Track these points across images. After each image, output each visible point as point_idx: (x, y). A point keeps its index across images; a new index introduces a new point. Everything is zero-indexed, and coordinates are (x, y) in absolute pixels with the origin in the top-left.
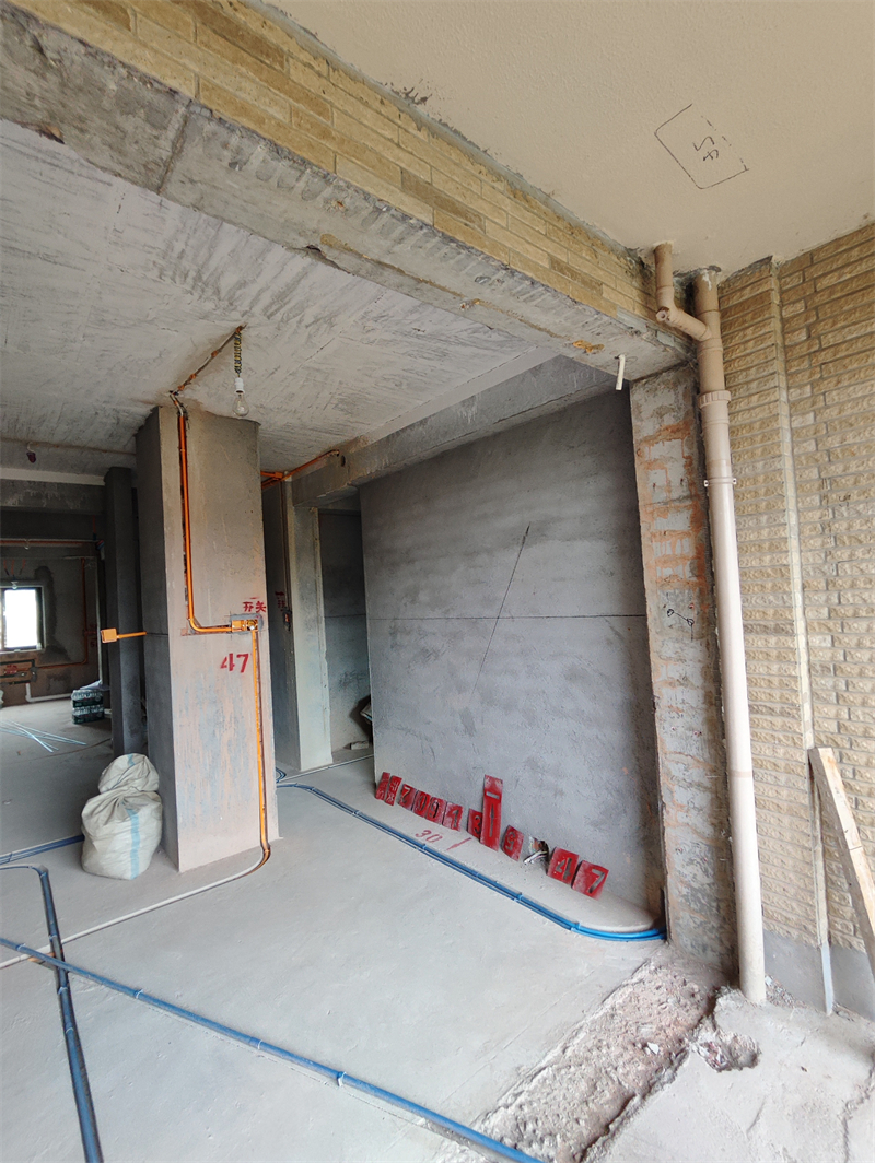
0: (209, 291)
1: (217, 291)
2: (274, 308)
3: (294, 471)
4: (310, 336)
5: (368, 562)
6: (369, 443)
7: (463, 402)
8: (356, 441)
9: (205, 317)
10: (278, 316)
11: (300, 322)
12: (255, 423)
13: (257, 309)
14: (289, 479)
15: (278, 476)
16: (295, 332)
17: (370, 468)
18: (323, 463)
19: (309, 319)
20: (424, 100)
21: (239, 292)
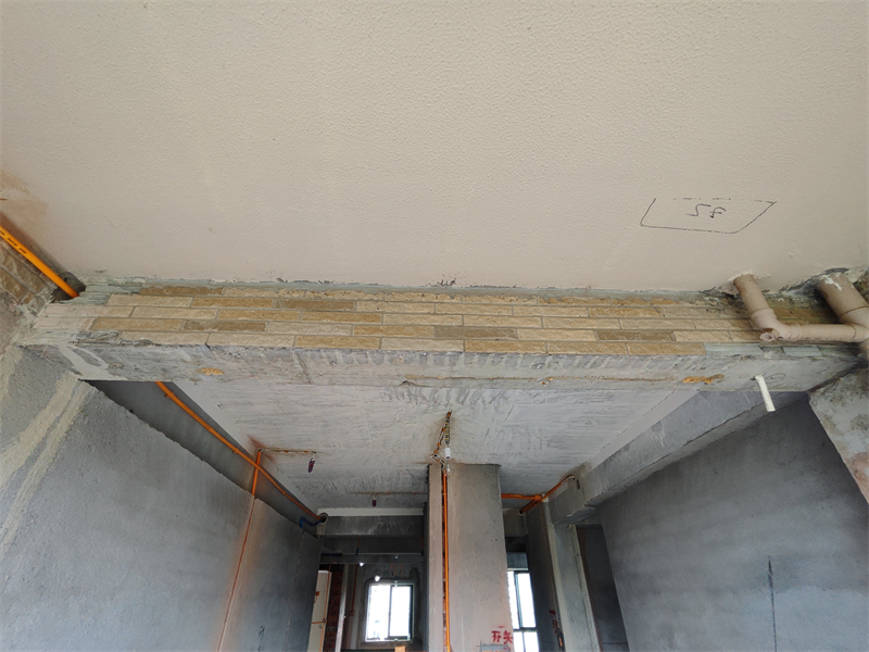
0: (420, 399)
1: (424, 398)
2: (462, 398)
3: (549, 493)
4: (496, 408)
5: (620, 587)
6: (593, 468)
7: (653, 427)
8: (582, 467)
9: (425, 412)
10: (468, 402)
11: (483, 402)
12: (496, 465)
13: (452, 401)
14: (546, 500)
15: (537, 498)
16: (485, 408)
17: (598, 489)
18: (565, 486)
19: (488, 399)
20: (453, 282)
21: (436, 396)
